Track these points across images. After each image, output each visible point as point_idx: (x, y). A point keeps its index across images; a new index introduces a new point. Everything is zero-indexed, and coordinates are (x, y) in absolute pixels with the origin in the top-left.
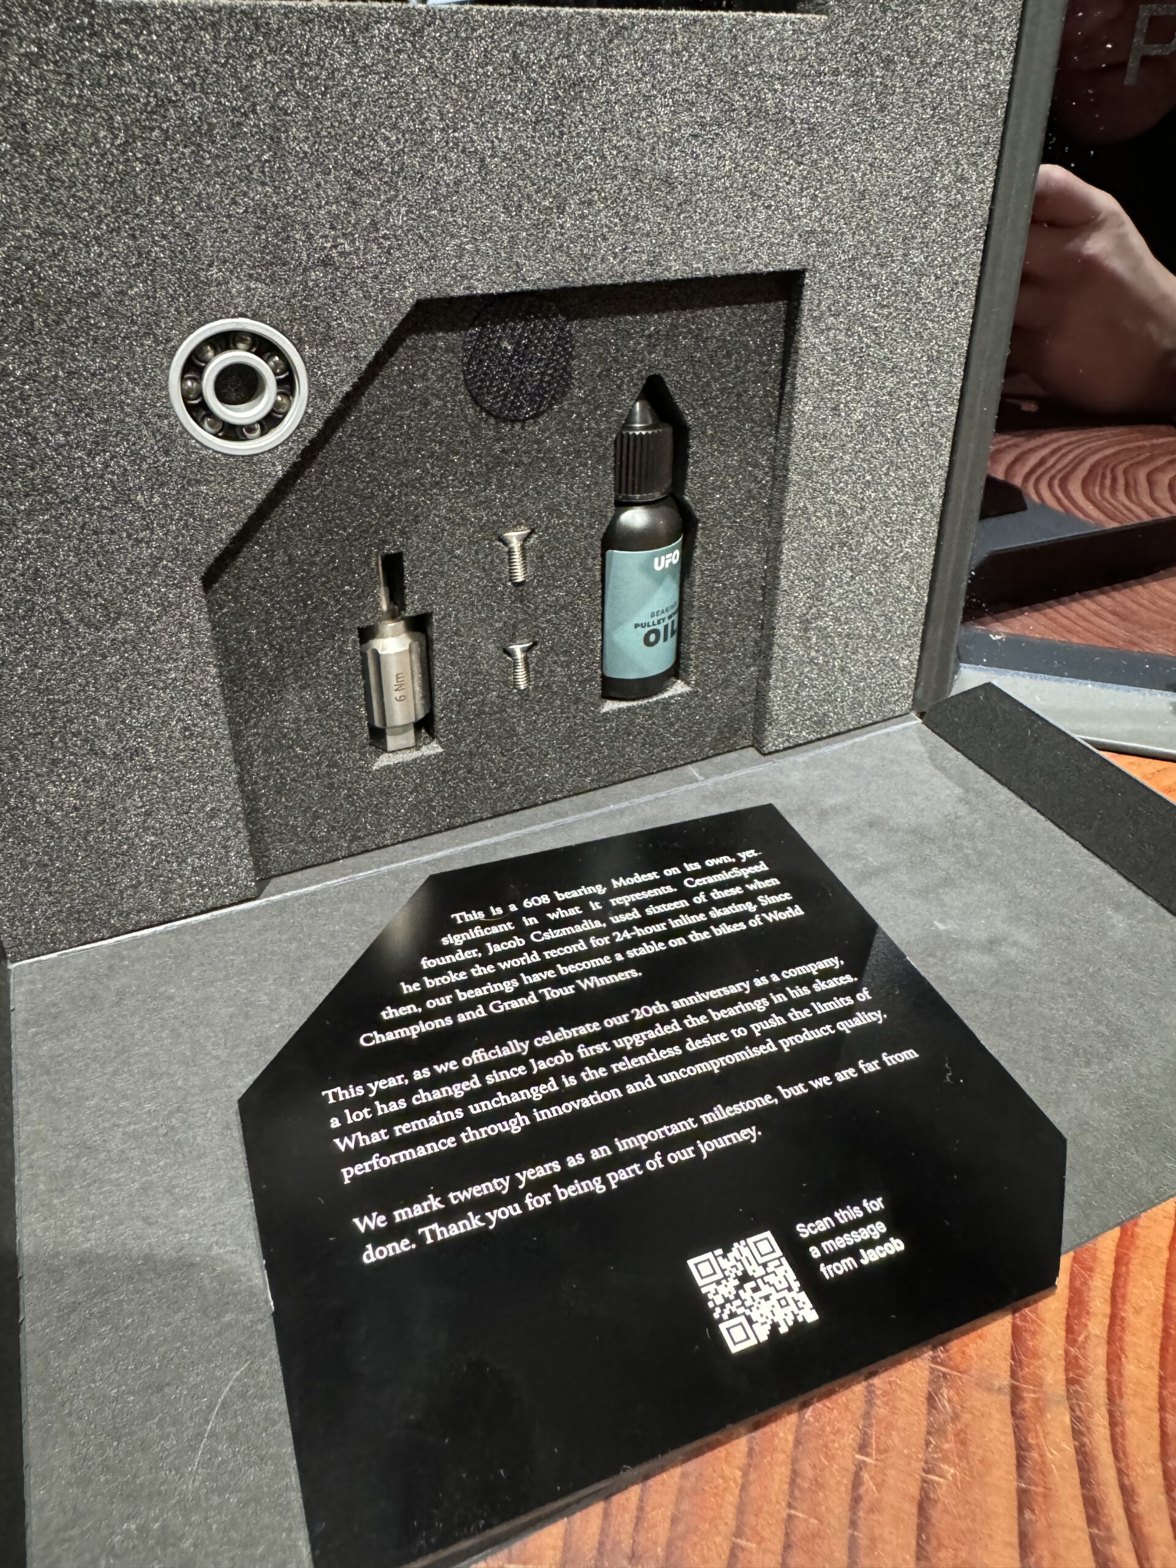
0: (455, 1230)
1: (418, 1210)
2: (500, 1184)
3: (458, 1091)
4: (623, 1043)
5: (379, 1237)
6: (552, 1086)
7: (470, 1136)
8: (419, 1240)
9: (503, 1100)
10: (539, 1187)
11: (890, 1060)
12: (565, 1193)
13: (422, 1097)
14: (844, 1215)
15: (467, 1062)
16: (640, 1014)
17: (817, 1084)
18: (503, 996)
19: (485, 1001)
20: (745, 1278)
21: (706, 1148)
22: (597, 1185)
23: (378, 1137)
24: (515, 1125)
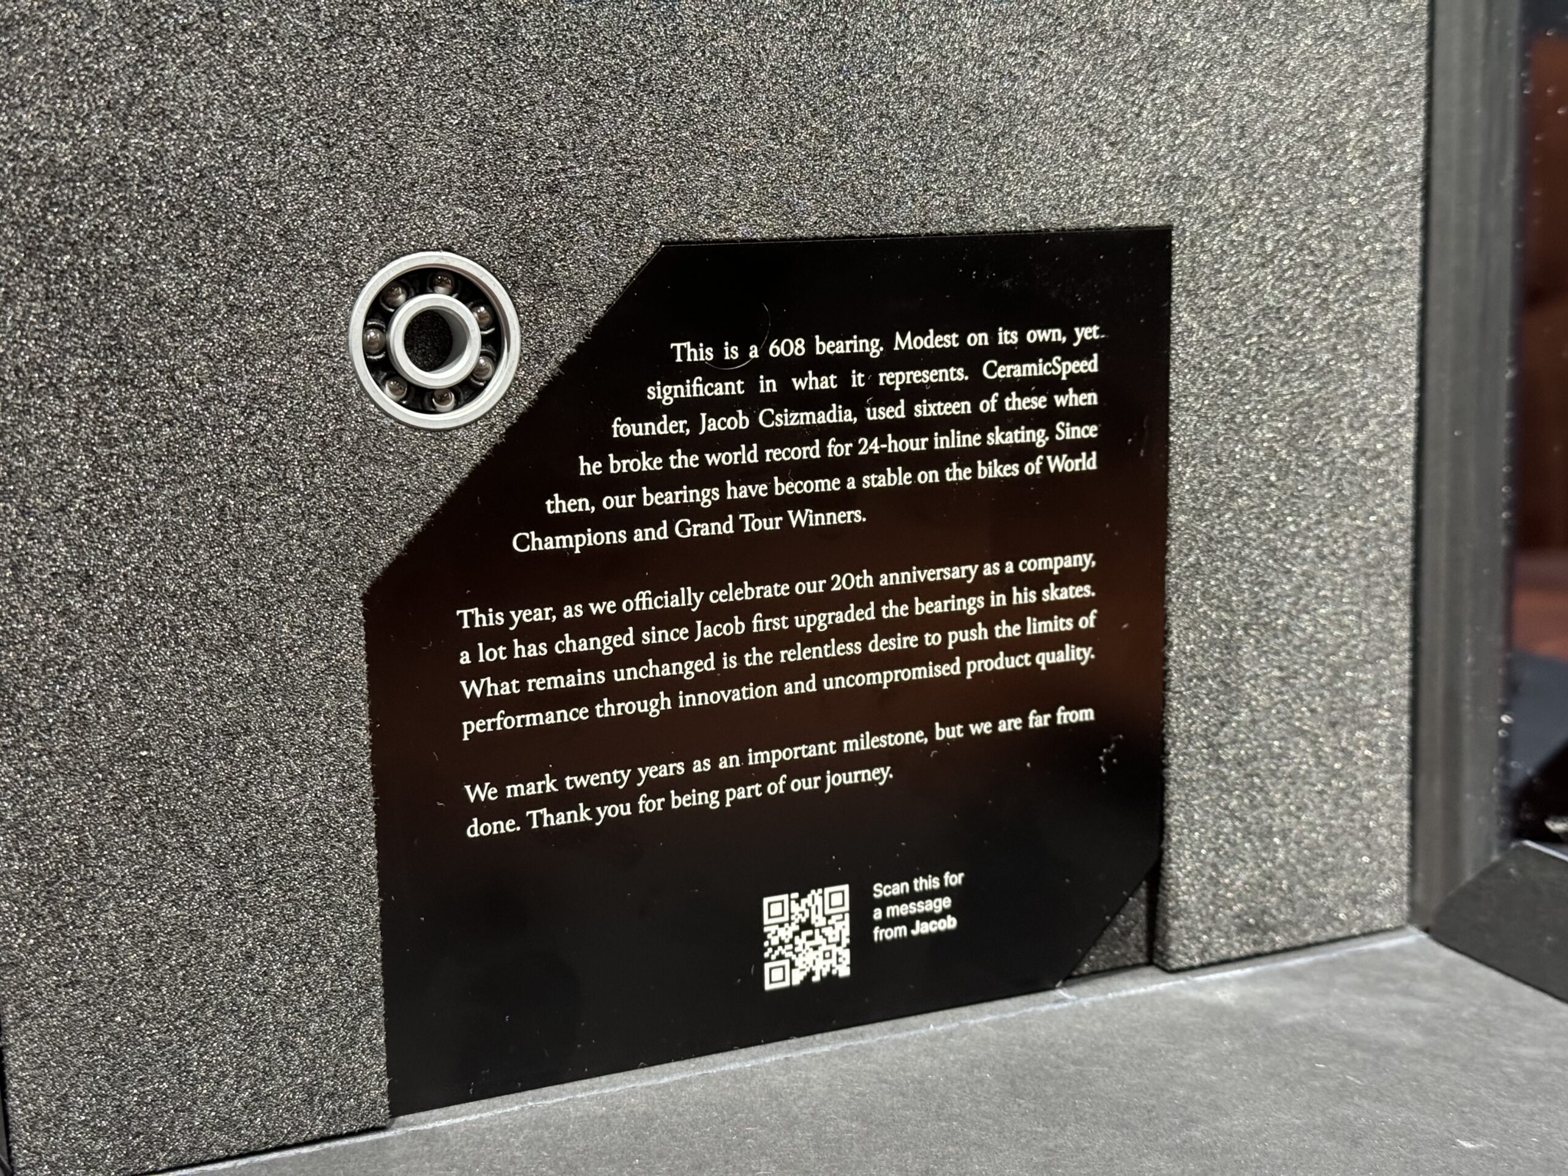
0: (561, 819)
1: (531, 789)
2: (619, 777)
3: (607, 645)
4: (805, 622)
5: (487, 812)
6: (708, 665)
7: (606, 709)
8: (525, 822)
9: (653, 669)
10: (656, 788)
11: (1064, 716)
12: (679, 801)
13: (568, 645)
14: (921, 884)
15: (628, 606)
16: (840, 583)
17: (975, 729)
18: (696, 513)
19: (672, 513)
20: (807, 925)
21: (834, 780)
22: (712, 800)
23: (508, 688)
24: (654, 707)
